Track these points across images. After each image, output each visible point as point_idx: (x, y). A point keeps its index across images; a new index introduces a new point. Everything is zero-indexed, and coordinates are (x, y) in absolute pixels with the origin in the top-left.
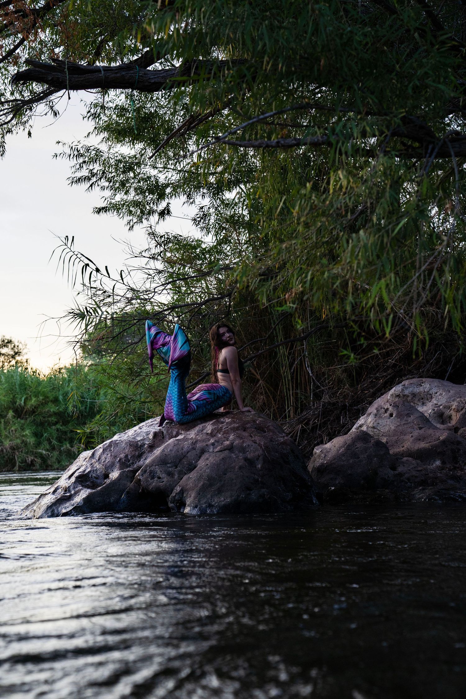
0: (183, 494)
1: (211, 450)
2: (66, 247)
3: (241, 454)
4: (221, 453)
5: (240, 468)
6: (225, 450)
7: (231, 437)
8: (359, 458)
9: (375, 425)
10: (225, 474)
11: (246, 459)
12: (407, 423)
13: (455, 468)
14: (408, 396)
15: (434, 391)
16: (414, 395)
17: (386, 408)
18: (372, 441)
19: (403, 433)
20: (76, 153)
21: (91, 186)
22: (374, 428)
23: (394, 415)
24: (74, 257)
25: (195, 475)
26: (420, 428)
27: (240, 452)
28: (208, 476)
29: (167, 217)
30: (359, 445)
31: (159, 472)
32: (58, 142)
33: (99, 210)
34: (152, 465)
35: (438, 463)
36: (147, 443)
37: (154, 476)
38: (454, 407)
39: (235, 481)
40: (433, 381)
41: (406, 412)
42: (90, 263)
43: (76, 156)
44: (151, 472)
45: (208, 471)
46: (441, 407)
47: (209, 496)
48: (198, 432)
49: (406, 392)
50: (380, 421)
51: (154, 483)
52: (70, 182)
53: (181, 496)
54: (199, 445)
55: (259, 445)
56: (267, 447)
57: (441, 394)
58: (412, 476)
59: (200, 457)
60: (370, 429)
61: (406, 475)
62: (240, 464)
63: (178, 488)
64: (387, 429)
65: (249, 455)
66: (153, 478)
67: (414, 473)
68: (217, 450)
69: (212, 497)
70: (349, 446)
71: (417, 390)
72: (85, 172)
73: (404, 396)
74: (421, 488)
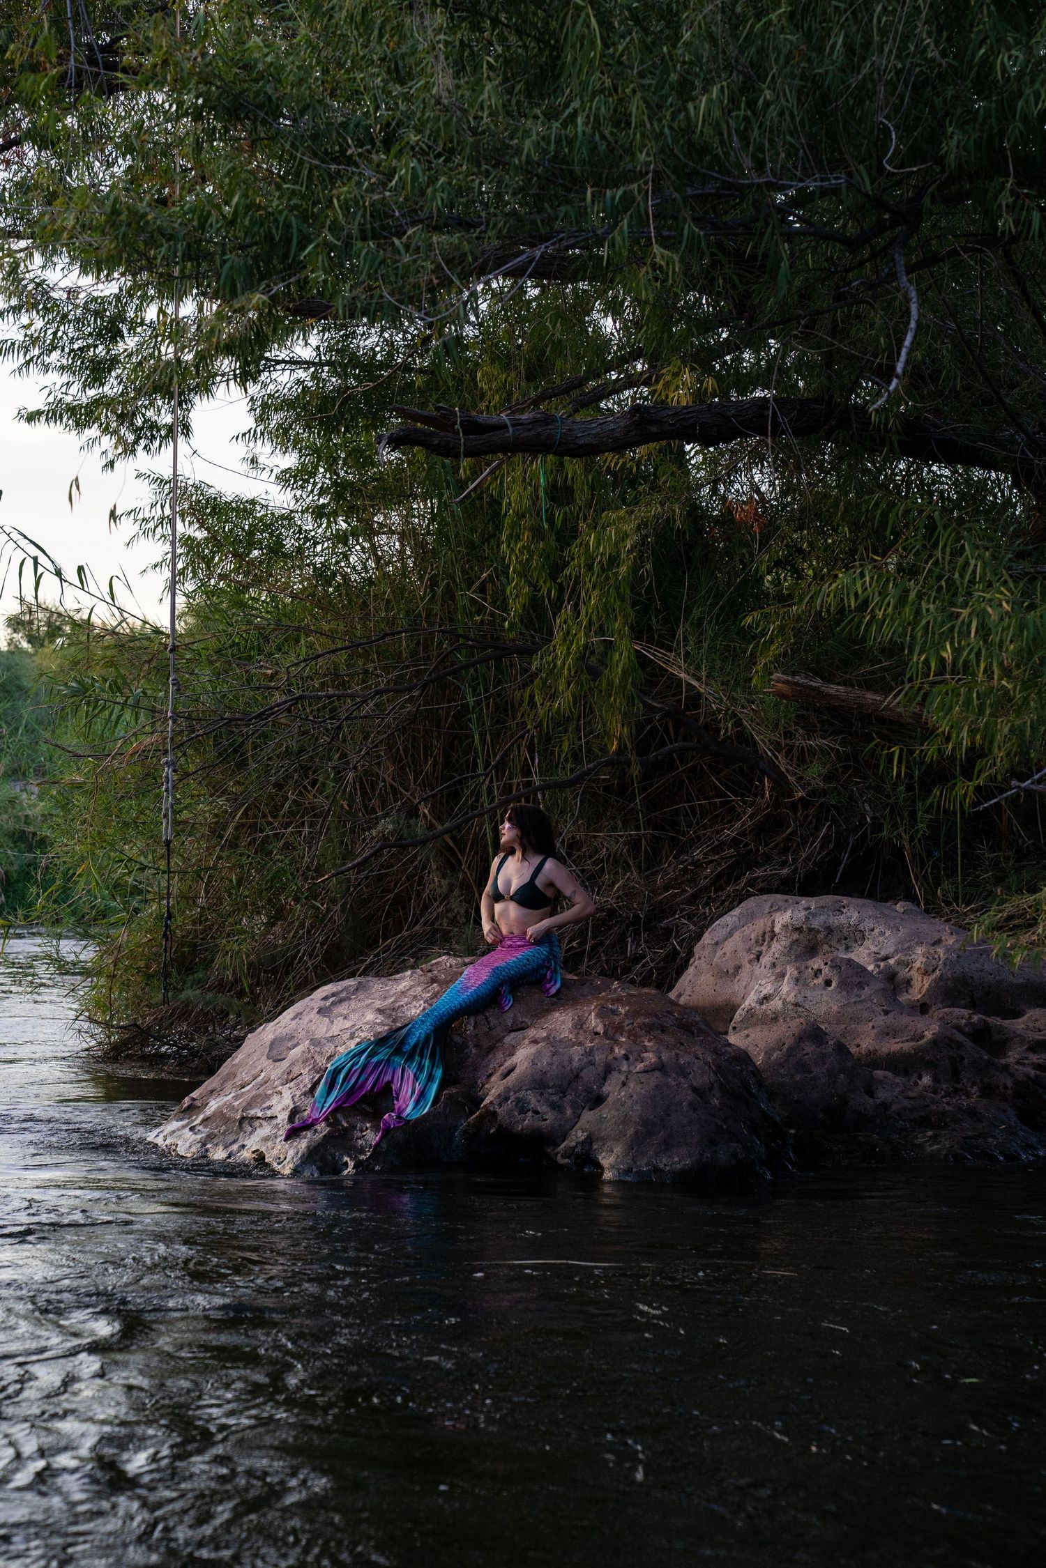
0: (591, 1144)
1: (626, 1069)
3: (682, 1079)
4: (647, 1076)
6: (653, 1070)
7: (649, 1044)
8: (810, 1072)
9: (800, 999)
10: (670, 1115)
11: (695, 1090)
12: (861, 1002)
13: (956, 1091)
14: (818, 932)
15: (868, 924)
16: (830, 930)
17: (816, 967)
18: (831, 1042)
19: (857, 1020)
21: (27, 363)
22: (796, 1005)
23: (834, 984)
26: (886, 1013)
27: (679, 1074)
28: (640, 1117)
30: (809, 1048)
31: (533, 1101)
33: (32, 417)
34: (519, 1090)
35: (926, 1080)
37: (523, 1107)
38: (917, 964)
39: (688, 1128)
40: (863, 905)
41: (856, 980)
42: (40, 556)
44: (518, 1100)
45: (637, 1107)
46: (891, 961)
47: (651, 1153)
48: (575, 1027)
49: (815, 924)
50: (808, 994)
51: (528, 1121)
53: (587, 1147)
54: (599, 1057)
55: (707, 1063)
56: (718, 1067)
57: (882, 934)
58: (905, 1109)
59: (605, 1079)
60: (790, 1007)
61: (894, 1107)
62: (688, 1098)
63: (579, 1133)
64: (823, 1009)
65: (698, 1082)
66: (523, 1111)
67: (907, 1104)
68: (637, 1069)
69: (656, 1154)
70: (790, 1049)
71: (835, 921)
73: (811, 930)
74: (930, 1133)
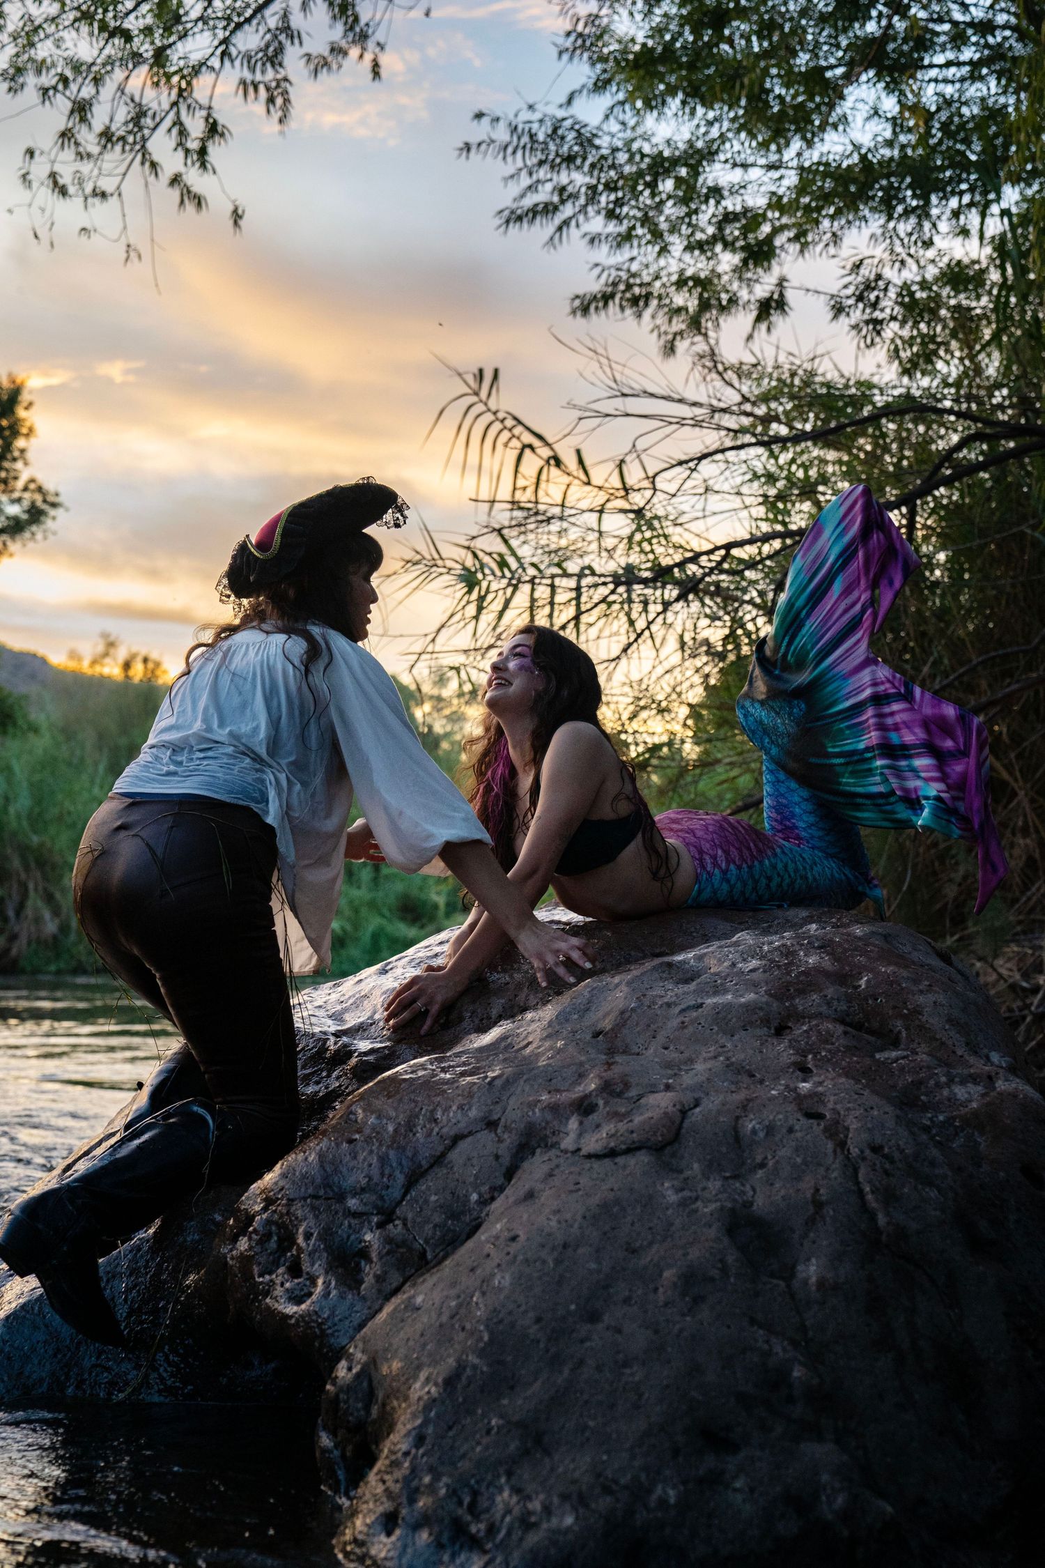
0: (371, 1396)
1: (568, 1143)
2: (474, 399)
3: (714, 1185)
4: (607, 1166)
5: (691, 1280)
6: (629, 1151)
7: (700, 1067)
10: (594, 1317)
20: (525, 139)
21: (560, 229)
24: (497, 426)
25: (437, 1296)
27: (712, 1167)
29: (776, 317)
32: (479, 116)
33: (585, 306)
36: (364, 1045)
39: (635, 1374)
42: (536, 443)
43: (524, 147)
48: (562, 1018)
52: (503, 220)
53: (362, 1409)
55: (836, 1132)
59: (510, 1174)
62: (695, 1254)
63: (357, 1356)
68: (593, 1143)
72: (544, 194)
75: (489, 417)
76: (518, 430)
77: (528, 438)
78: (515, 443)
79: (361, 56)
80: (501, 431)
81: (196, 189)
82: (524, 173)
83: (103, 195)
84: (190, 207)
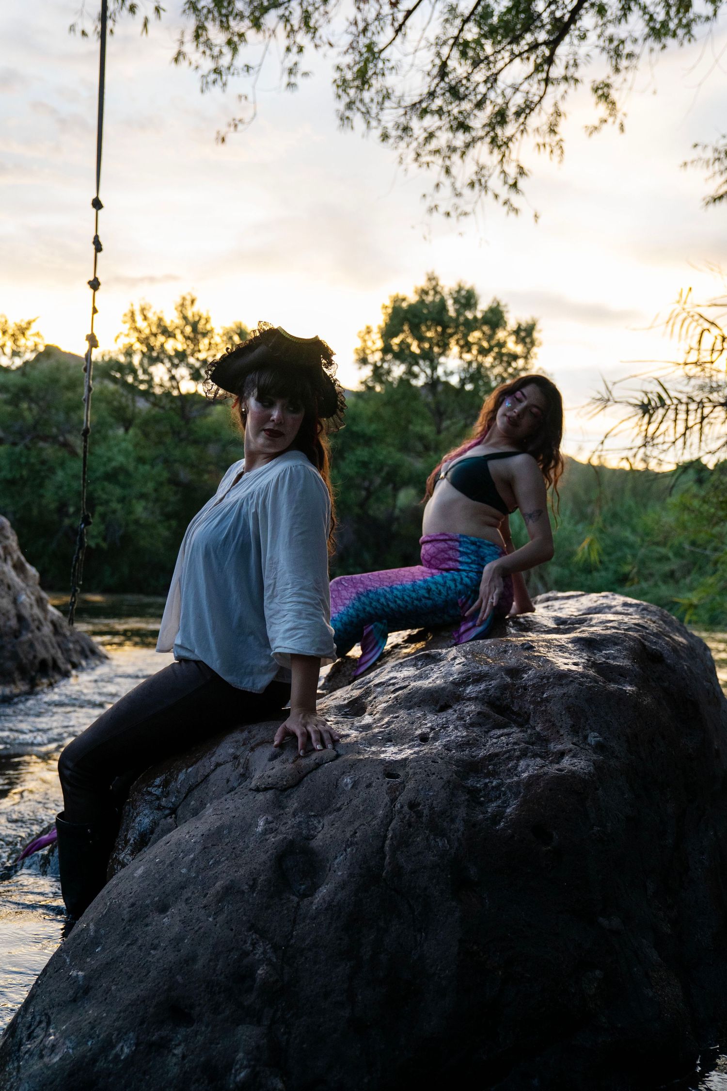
3: (294, 821)
5: (228, 891)
10: (163, 909)
24: (689, 320)
27: (305, 807)
32: (696, 146)
75: (684, 315)
76: (701, 321)
77: (706, 325)
78: (699, 330)
79: (614, 122)
80: (690, 323)
81: (516, 205)
82: (718, 175)
83: (466, 214)
84: (512, 215)
